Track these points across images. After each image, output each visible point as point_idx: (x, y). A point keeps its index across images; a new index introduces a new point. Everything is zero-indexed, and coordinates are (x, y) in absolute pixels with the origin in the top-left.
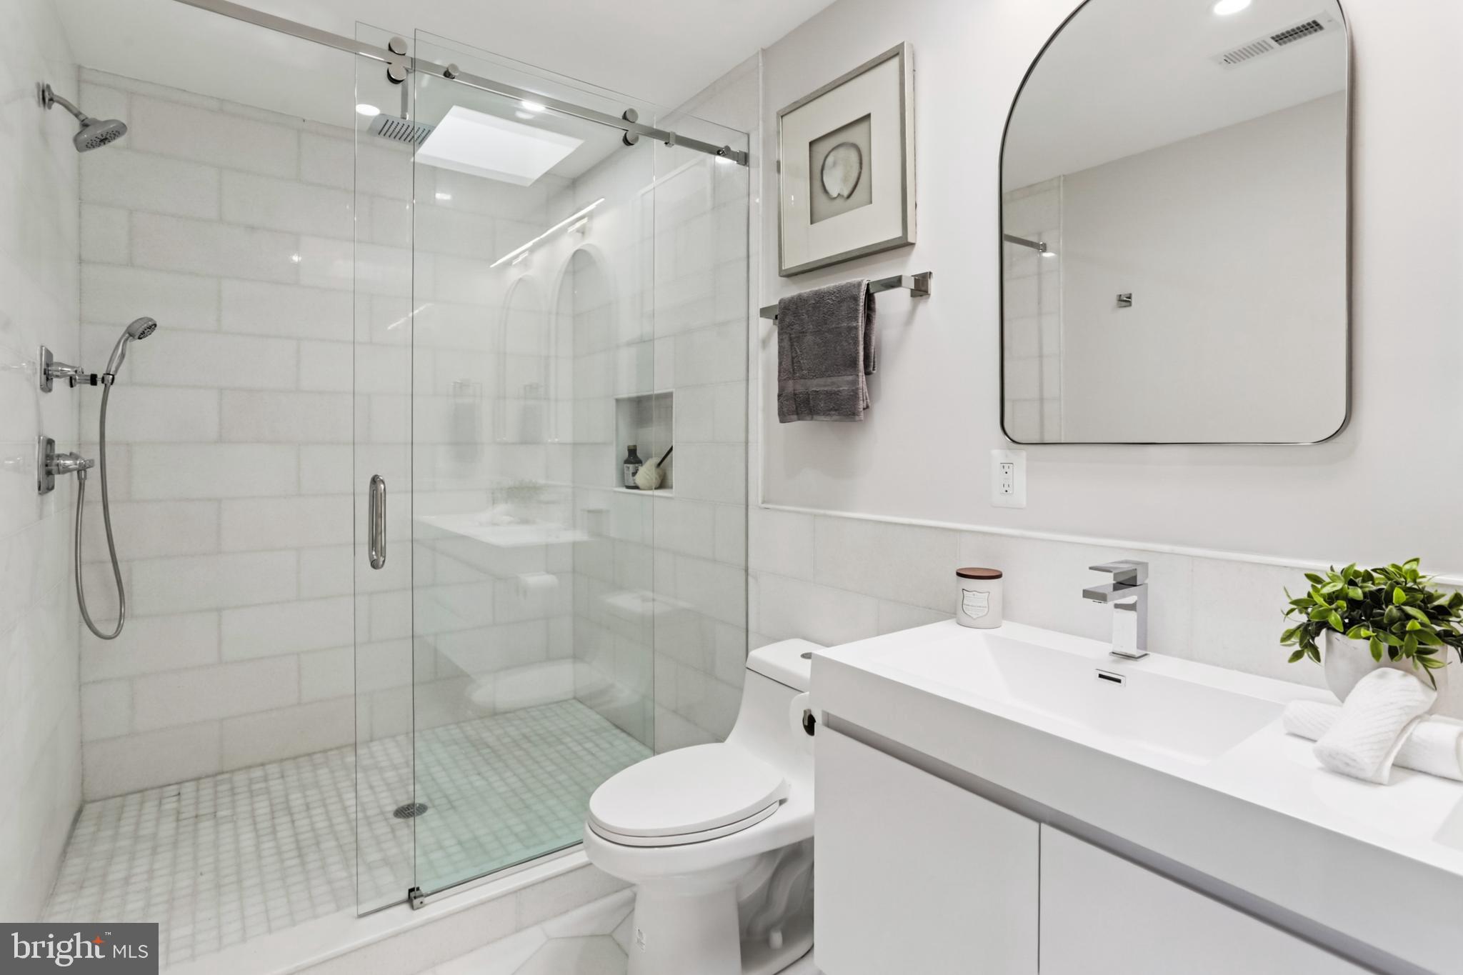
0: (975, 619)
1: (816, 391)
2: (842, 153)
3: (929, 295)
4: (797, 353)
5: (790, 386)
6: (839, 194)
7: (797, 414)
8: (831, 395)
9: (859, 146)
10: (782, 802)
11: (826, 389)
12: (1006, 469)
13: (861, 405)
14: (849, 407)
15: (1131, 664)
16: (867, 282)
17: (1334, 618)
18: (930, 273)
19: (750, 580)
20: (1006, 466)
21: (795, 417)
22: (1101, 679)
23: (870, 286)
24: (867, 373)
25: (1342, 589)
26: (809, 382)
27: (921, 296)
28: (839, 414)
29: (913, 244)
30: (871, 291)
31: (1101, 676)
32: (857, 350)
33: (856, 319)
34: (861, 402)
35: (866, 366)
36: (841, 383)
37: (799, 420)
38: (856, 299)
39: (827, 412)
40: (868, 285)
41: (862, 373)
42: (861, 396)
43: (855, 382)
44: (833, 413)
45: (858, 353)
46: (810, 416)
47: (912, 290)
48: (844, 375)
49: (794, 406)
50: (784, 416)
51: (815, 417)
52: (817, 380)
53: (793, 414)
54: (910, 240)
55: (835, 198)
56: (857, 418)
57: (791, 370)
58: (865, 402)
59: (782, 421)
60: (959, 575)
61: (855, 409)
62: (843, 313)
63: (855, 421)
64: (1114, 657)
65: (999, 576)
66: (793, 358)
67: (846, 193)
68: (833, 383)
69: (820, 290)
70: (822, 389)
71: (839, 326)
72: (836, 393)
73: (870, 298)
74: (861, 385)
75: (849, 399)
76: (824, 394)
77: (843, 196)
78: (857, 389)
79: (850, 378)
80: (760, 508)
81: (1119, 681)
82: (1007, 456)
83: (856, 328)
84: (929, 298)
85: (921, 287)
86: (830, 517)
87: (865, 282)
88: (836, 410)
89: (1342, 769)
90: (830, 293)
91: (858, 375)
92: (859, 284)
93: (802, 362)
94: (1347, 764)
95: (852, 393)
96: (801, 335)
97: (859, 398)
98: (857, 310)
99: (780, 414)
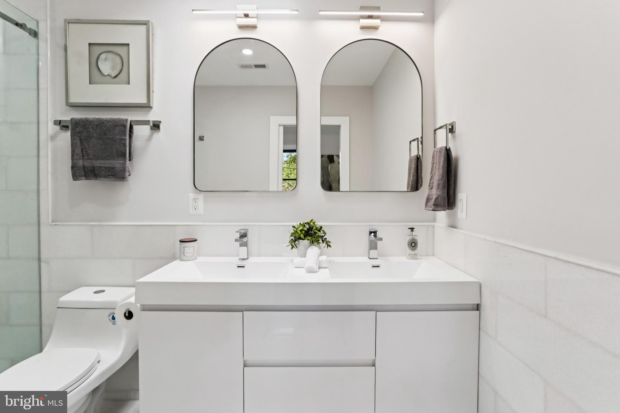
0: (189, 257)
1: (99, 166)
2: (110, 55)
3: (160, 130)
4: (85, 147)
5: (80, 163)
6: (108, 75)
7: (85, 177)
8: (109, 168)
9: (122, 56)
10: (99, 362)
11: (106, 166)
12: (195, 201)
13: (127, 174)
14: (121, 174)
15: (246, 261)
16: (130, 120)
17: (302, 236)
18: (160, 121)
19: (43, 265)
20: (195, 199)
21: (84, 178)
22: (238, 268)
23: (132, 122)
24: (130, 160)
25: (302, 229)
26: (94, 162)
27: (156, 130)
28: (115, 178)
29: (151, 107)
30: (132, 124)
31: (238, 267)
32: (125, 149)
33: (125, 135)
34: (127, 173)
35: (130, 157)
36: (117, 163)
37: (86, 179)
38: (125, 126)
39: (106, 177)
40: (131, 121)
41: (128, 160)
42: (127, 170)
43: (124, 164)
44: (111, 177)
45: (126, 151)
46: (95, 178)
47: (151, 126)
48: (117, 160)
49: (83, 173)
50: (75, 177)
51: (98, 178)
52: (99, 161)
53: (83, 177)
54: (151, 106)
55: (106, 76)
56: (125, 180)
57: (81, 155)
58: (129, 173)
59: (74, 180)
60: (181, 241)
61: (124, 176)
62: (117, 132)
63: (124, 181)
64: (241, 260)
65: (196, 240)
66: (82, 149)
67: (113, 75)
68: (110, 163)
69: (101, 118)
70: (103, 165)
71: (115, 137)
72: (113, 168)
73: (131, 127)
74: (127, 165)
75: (121, 171)
76: (105, 168)
77: (111, 76)
78: (126, 167)
79: (121, 162)
80: (51, 225)
81: (244, 267)
82: (195, 196)
83: (125, 140)
84: (159, 131)
85: (156, 126)
86: (103, 225)
87: (129, 120)
88: (112, 176)
89: (311, 271)
90: (108, 121)
91: (126, 161)
92: (127, 120)
93: (89, 151)
94: (311, 270)
95: (123, 169)
96: (88, 138)
97: (126, 171)
98: (125, 132)
99: (73, 177)
